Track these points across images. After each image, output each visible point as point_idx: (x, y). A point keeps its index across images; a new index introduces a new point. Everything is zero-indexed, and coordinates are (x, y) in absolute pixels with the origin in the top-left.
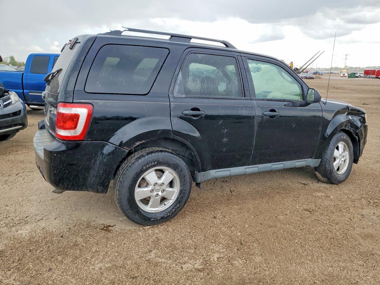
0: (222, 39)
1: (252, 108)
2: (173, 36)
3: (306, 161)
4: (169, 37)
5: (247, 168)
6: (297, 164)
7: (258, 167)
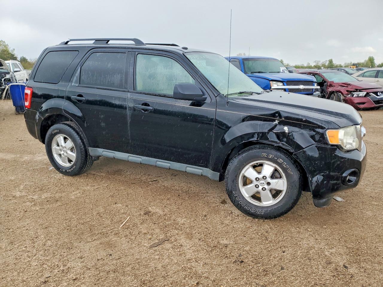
0: (133, 38)
1: (124, 100)
2: (97, 40)
3: (202, 170)
4: (93, 41)
5: (130, 156)
6: (188, 168)
7: (141, 158)
